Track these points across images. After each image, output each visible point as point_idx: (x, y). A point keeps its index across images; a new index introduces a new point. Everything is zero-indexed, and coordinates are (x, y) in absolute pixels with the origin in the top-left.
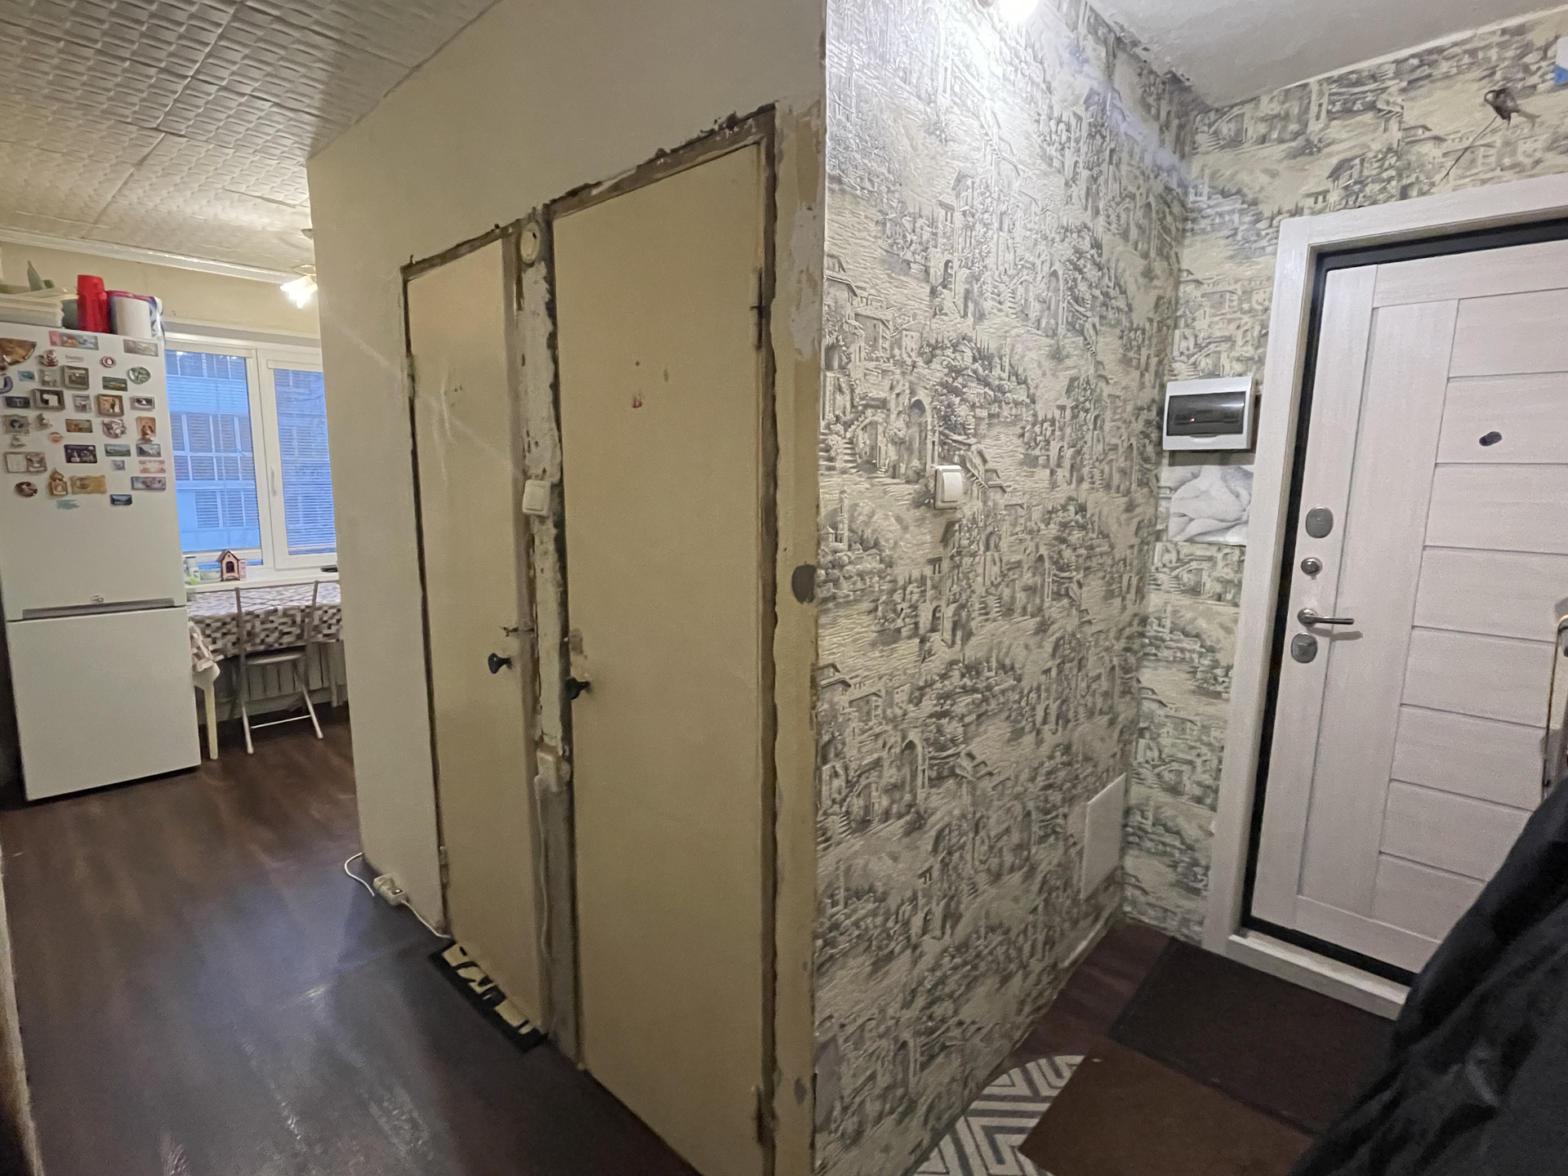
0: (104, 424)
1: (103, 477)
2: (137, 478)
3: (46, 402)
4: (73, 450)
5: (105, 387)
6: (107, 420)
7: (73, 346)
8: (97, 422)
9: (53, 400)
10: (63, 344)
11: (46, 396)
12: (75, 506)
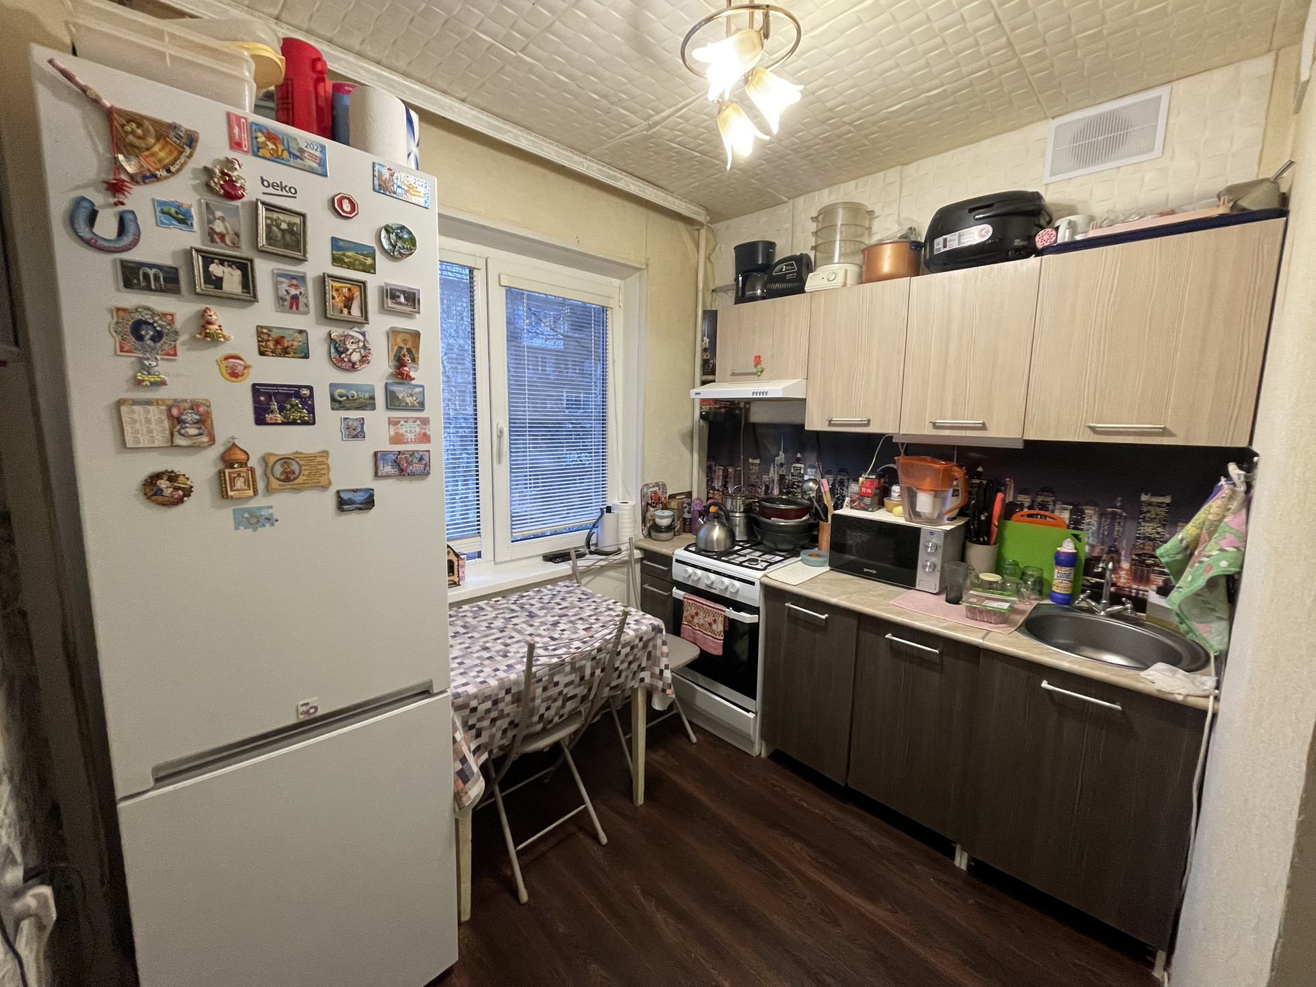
0: (331, 340)
1: (325, 454)
2: (385, 453)
3: (218, 282)
4: (269, 396)
5: (337, 261)
6: (337, 332)
7: (276, 158)
8: (317, 335)
9: (232, 280)
10: (256, 151)
11: (216, 269)
12: (270, 520)
